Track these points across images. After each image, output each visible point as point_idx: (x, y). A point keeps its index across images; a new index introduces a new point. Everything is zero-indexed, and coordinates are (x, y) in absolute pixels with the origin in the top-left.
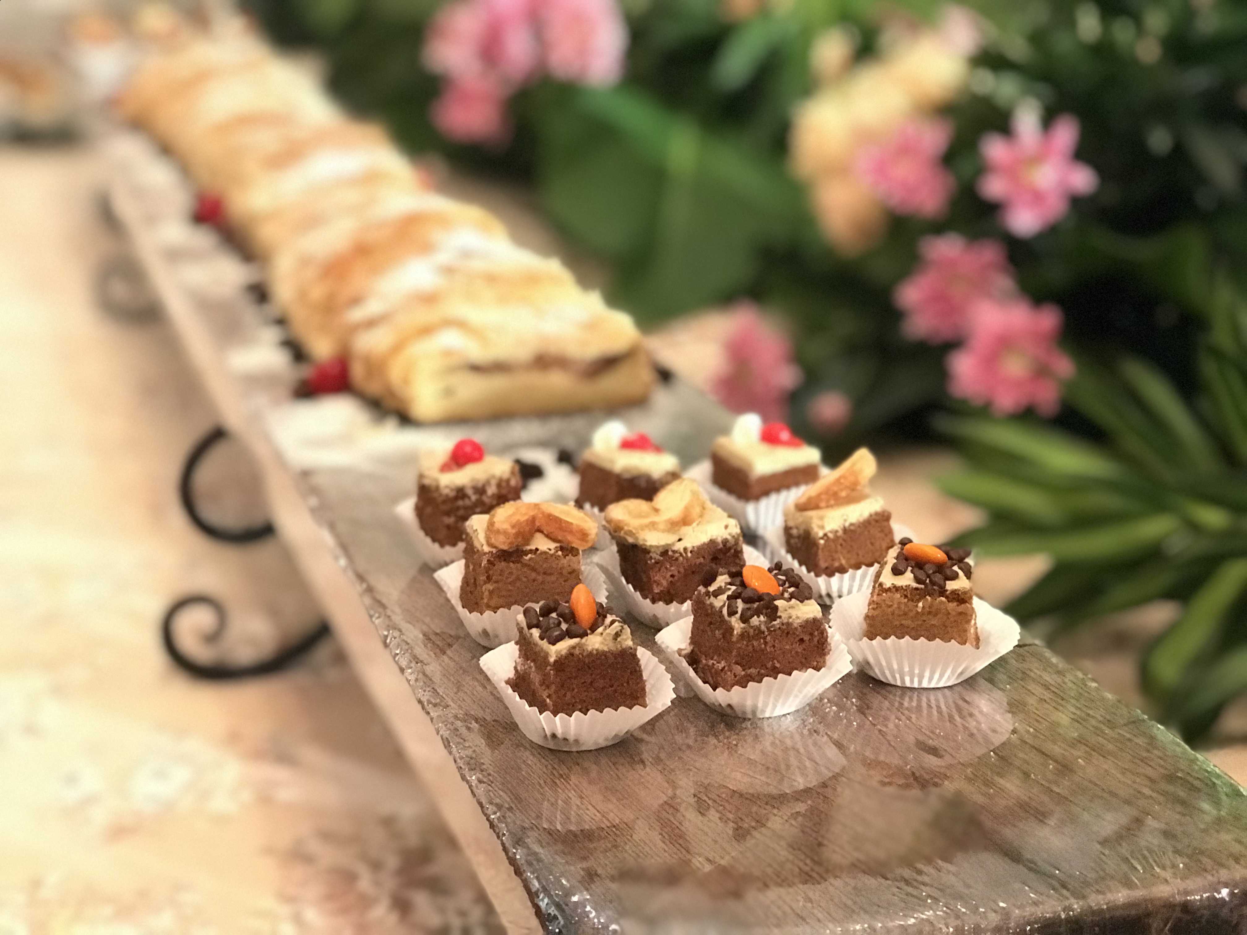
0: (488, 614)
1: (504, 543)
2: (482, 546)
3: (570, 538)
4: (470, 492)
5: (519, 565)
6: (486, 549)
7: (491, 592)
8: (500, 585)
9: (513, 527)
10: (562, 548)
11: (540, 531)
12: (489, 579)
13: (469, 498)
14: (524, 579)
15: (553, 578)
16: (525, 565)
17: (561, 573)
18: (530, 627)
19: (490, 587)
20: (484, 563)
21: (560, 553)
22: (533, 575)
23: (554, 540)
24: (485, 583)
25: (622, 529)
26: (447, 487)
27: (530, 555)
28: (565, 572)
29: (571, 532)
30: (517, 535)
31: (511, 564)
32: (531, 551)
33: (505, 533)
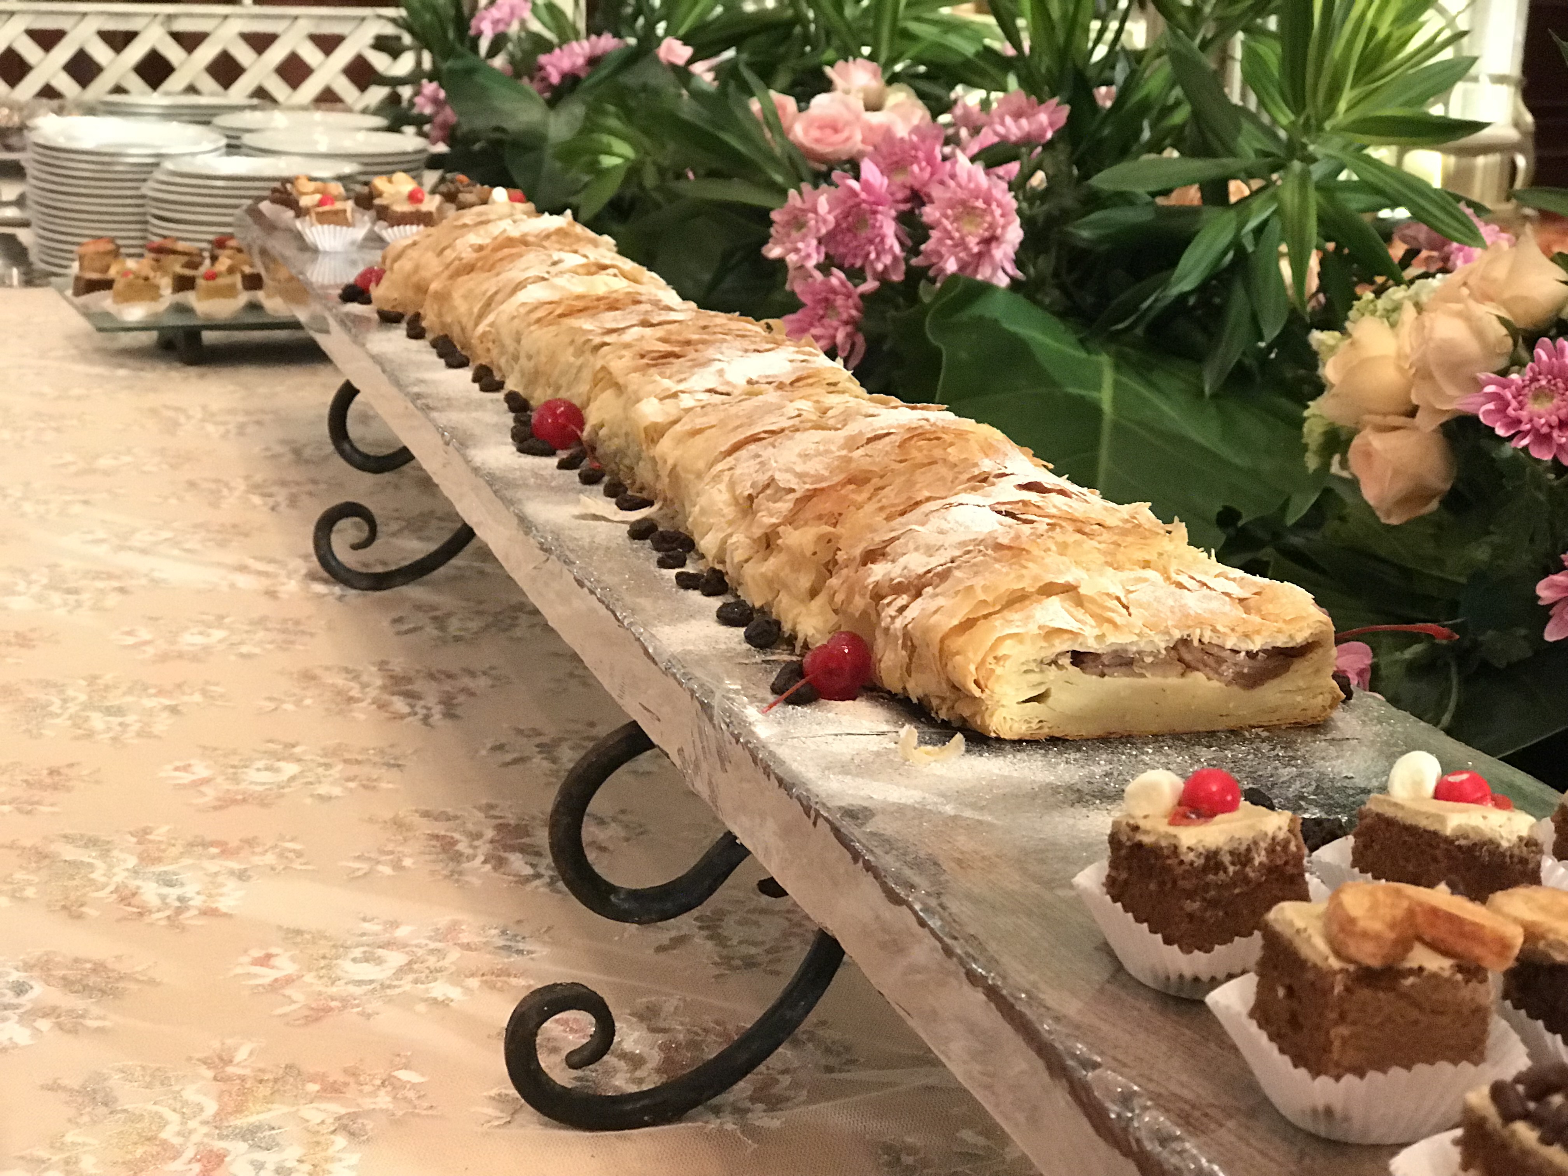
0: (1349, 1079)
1: (1374, 955)
2: (1327, 958)
3: (1478, 951)
5: (1392, 995)
6: (1335, 963)
7: (1344, 1041)
8: (1359, 1028)
9: (1392, 926)
10: (1460, 969)
11: (1420, 939)
12: (1342, 1018)
14: (1400, 1020)
15: (1445, 1020)
16: (1404, 996)
17: (1459, 1012)
19: (1344, 1030)
20: (1338, 989)
21: (1459, 977)
22: (1415, 1014)
23: (1446, 953)
24: (1336, 1024)
25: (1543, 937)
27: (1410, 981)
28: (1466, 1011)
29: (1482, 941)
30: (1396, 942)
31: (1381, 995)
32: (1411, 972)
33: (1377, 937)
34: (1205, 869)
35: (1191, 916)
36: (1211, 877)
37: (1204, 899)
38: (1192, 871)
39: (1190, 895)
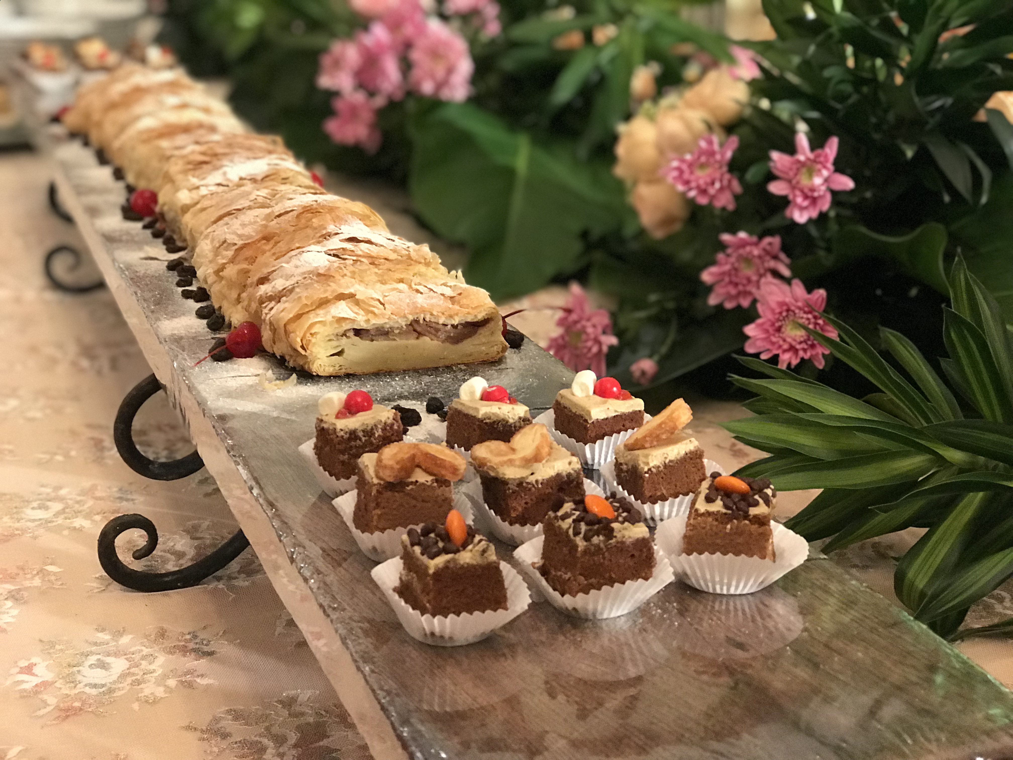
0: (377, 534)
1: (390, 476)
2: (372, 478)
3: (443, 472)
4: (361, 434)
5: (402, 494)
6: (376, 481)
7: (380, 516)
8: (386, 510)
9: (398, 463)
10: (437, 481)
11: (419, 466)
12: (378, 505)
13: (360, 440)
14: (407, 506)
15: (429, 505)
16: (408, 494)
17: (436, 501)
18: (413, 545)
19: (378, 512)
20: (374, 492)
21: (435, 484)
22: (414, 502)
23: (431, 474)
24: (375, 509)
25: (486, 465)
26: (342, 430)
27: (411, 487)
28: (439, 500)
29: (444, 467)
30: (402, 469)
31: (396, 494)
32: (412, 483)
33: (392, 468)
34: (349, 439)
35: (343, 463)
36: (353, 443)
37: (349, 454)
38: (342, 440)
39: (343, 452)
